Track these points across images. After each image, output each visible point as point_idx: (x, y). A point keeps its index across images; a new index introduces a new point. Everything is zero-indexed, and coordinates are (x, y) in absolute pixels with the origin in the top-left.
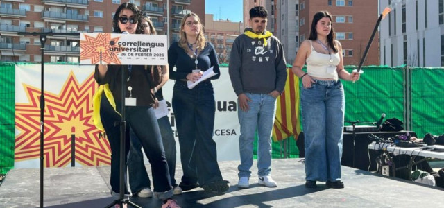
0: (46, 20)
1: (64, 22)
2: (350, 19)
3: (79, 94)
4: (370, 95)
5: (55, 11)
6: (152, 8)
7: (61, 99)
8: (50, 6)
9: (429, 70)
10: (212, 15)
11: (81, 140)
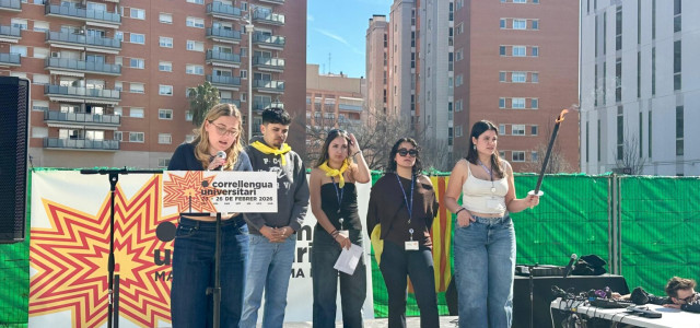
0: (52, 72)
1: (83, 75)
2: (533, 78)
3: (126, 215)
4: (559, 217)
5: (67, 57)
6: (223, 55)
7: (99, 222)
8: (59, 49)
9: (648, 179)
10: (318, 66)
11: (128, 283)
